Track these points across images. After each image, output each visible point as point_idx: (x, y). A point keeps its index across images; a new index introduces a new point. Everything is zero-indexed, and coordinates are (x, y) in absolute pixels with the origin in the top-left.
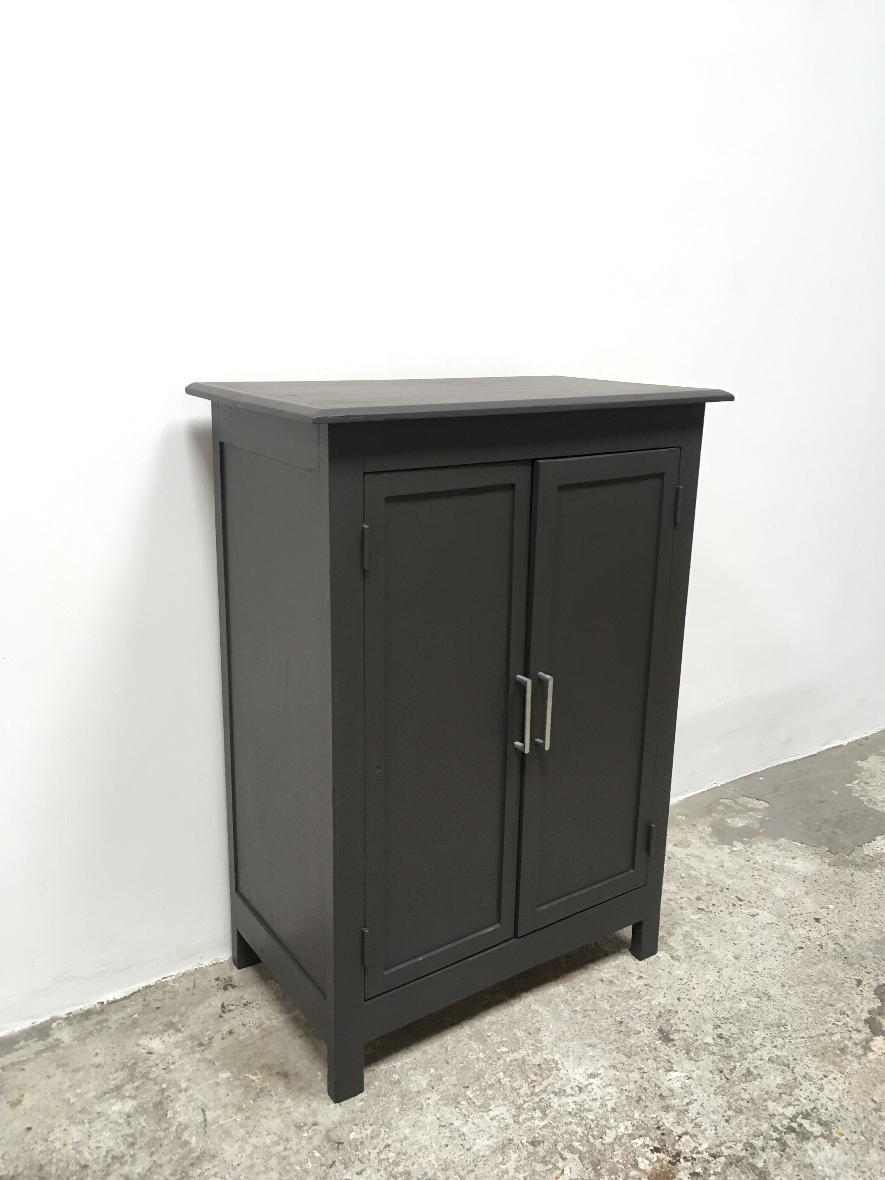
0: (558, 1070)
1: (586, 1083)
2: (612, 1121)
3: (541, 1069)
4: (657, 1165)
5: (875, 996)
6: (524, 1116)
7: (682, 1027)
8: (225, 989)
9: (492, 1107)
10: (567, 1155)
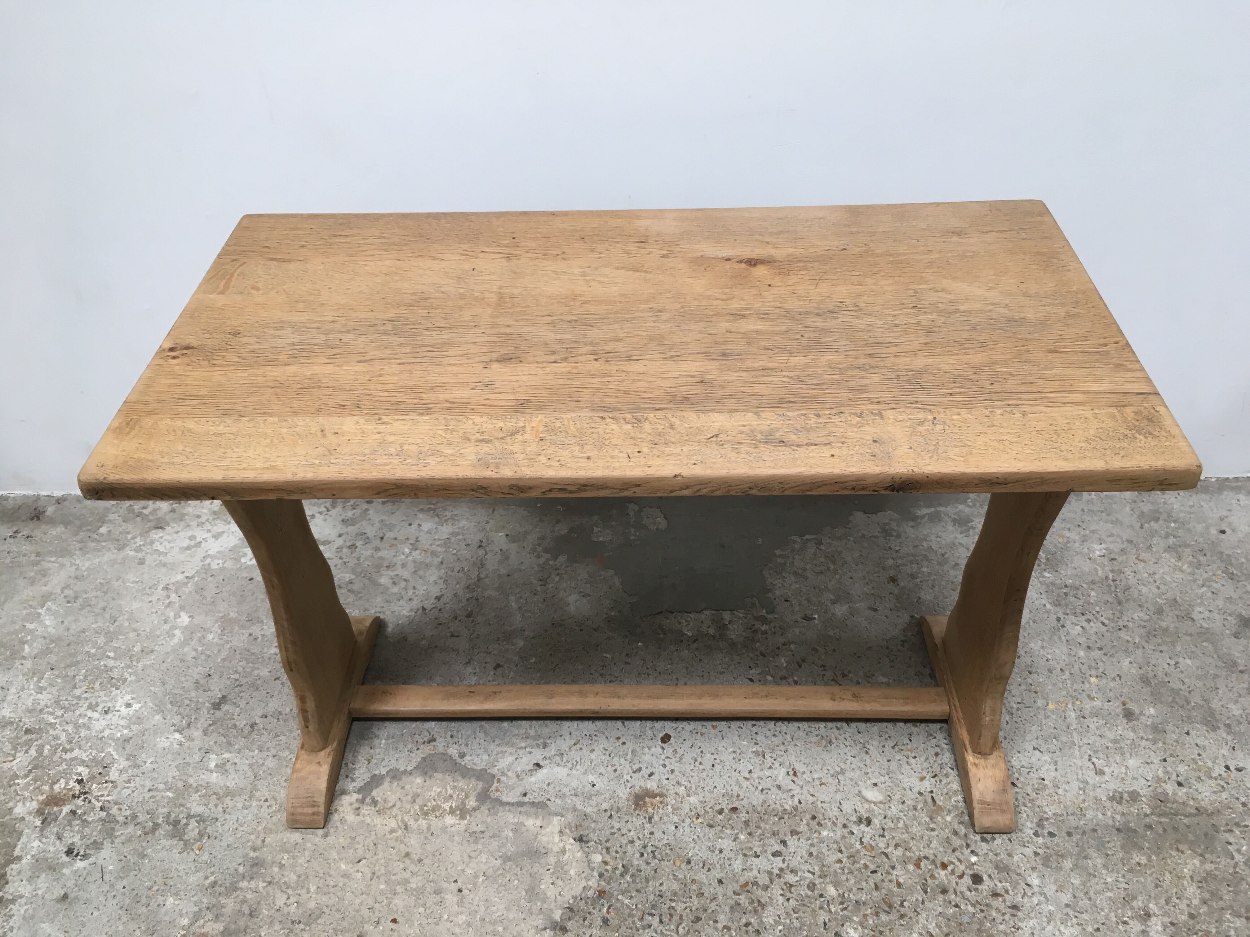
0: (117, 689)
1: (117, 708)
2: (89, 744)
3: (109, 682)
4: (64, 792)
5: (419, 759)
6: (50, 709)
7: (242, 704)
8: (32, 519)
9: (44, 692)
10: (33, 752)
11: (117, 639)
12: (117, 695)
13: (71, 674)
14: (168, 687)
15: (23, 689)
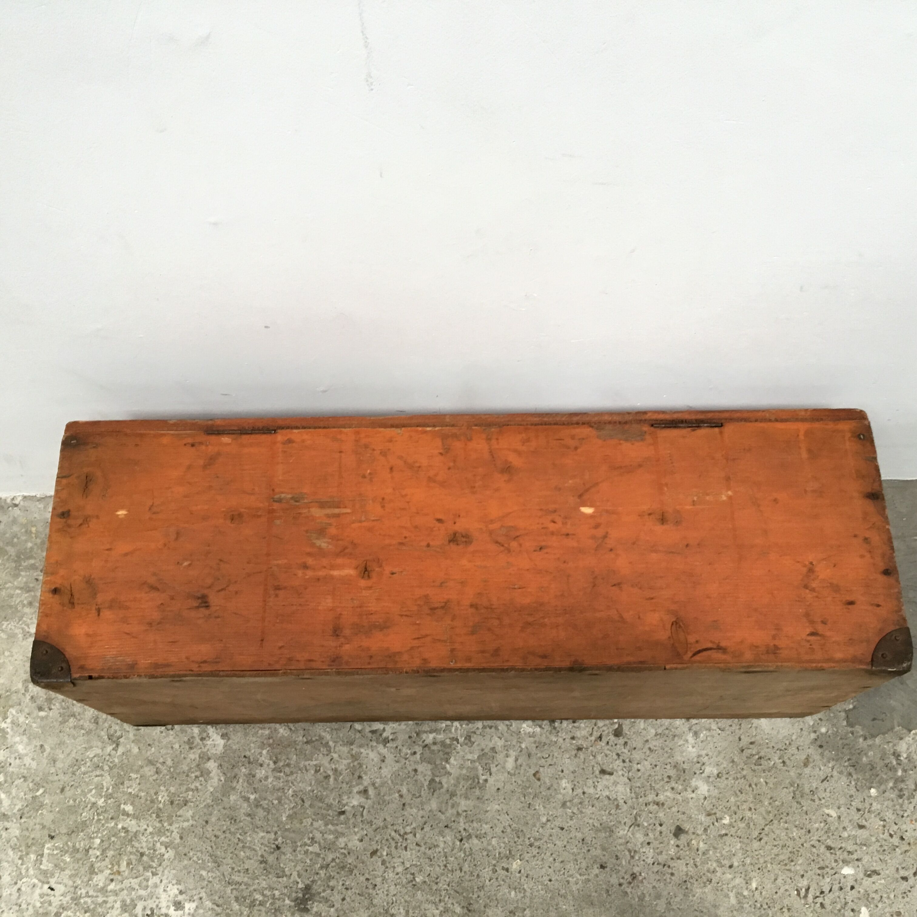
11: (130, 779)
12: (156, 886)
13: (81, 845)
14: (226, 869)
15: (20, 876)
